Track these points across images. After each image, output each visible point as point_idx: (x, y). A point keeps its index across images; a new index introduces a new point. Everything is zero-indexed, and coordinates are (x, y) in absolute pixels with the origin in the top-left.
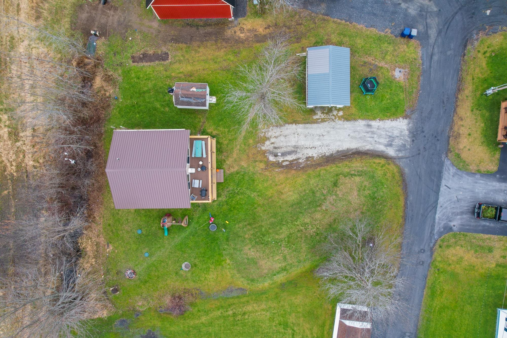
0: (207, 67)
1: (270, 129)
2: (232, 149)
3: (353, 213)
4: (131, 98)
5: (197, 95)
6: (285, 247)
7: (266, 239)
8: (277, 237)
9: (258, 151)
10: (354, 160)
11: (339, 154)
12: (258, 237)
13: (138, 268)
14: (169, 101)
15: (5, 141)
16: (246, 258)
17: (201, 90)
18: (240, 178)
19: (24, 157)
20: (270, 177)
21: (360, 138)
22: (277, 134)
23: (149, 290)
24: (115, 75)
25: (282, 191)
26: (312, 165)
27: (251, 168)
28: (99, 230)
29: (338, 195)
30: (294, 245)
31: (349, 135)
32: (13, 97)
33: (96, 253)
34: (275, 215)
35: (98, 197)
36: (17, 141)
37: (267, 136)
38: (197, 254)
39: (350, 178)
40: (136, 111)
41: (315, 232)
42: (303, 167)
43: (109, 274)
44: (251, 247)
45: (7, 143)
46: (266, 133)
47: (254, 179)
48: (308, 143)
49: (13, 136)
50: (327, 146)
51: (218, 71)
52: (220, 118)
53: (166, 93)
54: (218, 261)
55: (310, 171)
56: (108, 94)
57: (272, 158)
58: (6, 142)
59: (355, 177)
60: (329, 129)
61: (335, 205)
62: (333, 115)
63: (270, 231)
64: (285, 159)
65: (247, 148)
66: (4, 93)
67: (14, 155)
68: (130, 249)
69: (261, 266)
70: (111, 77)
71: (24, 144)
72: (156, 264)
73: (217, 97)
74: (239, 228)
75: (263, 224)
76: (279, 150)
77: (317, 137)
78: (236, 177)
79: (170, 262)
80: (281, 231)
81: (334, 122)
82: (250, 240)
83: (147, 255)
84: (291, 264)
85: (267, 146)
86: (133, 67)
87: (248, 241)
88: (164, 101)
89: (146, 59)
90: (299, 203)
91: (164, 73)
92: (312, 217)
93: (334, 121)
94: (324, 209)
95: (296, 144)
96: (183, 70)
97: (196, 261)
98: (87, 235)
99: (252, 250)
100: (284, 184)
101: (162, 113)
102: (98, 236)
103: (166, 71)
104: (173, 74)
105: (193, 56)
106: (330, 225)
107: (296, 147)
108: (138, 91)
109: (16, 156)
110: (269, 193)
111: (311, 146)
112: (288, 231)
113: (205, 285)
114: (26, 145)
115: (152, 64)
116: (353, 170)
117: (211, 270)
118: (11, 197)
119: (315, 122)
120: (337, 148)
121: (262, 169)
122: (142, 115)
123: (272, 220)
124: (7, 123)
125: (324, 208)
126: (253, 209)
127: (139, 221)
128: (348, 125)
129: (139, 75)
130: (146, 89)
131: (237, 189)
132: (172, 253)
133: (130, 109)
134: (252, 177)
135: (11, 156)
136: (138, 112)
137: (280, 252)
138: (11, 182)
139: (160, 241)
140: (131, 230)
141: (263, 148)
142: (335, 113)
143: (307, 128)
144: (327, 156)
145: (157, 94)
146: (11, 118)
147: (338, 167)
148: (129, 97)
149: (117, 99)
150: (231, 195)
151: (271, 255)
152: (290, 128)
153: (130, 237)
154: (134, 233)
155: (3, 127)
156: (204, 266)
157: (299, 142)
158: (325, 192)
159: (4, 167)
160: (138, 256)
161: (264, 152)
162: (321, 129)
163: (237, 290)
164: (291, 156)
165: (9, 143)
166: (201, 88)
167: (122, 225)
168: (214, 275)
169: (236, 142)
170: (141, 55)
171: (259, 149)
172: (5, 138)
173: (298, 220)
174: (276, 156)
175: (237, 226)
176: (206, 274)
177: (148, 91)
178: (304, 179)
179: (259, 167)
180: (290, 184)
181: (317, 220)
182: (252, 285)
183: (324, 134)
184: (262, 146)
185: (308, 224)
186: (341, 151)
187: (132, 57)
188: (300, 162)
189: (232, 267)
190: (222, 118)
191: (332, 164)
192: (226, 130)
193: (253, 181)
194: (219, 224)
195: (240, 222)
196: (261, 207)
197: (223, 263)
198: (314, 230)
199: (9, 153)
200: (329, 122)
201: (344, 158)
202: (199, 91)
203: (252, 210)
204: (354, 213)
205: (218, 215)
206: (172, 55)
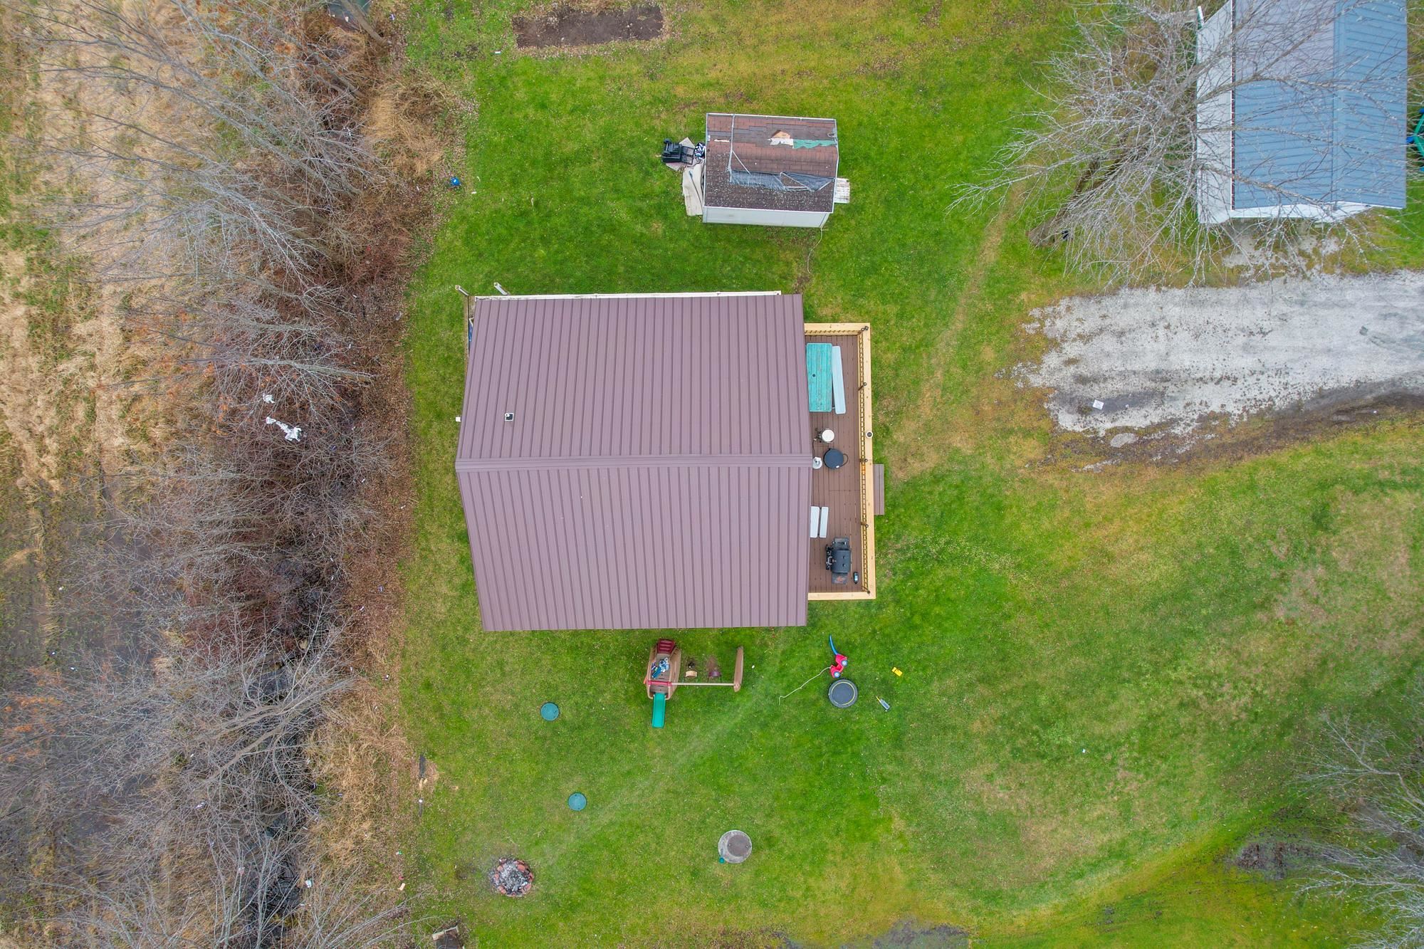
0: (813, 64)
1: (1062, 308)
2: (917, 382)
3: (1393, 633)
4: (514, 182)
5: (798, 161)
6: (1130, 769)
7: (1054, 736)
8: (1098, 728)
9: (1017, 392)
10: (1385, 426)
11: (1323, 402)
12: (1023, 731)
13: (543, 854)
14: (667, 193)
15: (14, 356)
16: (975, 814)
17: (814, 143)
18: (946, 500)
19: (92, 415)
20: (1061, 493)
21: (1407, 341)
22: (1089, 326)
23: (584, 938)
24: (452, 94)
25: (1110, 549)
26: (1223, 445)
27: (989, 459)
28: (386, 704)
29: (1336, 562)
30: (1164, 758)
31: (1363, 331)
32: (46, 183)
33: (378, 798)
34: (1087, 643)
35: (384, 574)
36: (61, 356)
37: (1050, 335)
38: (776, 798)
39: (1375, 497)
40: (536, 234)
41: (1246, 710)
42: (1189, 456)
43: (428, 878)
44: (997, 770)
45: (24, 364)
46: (1048, 323)
47: (1000, 502)
48: (1206, 362)
49: (49, 335)
50: (1278, 372)
51: (855, 80)
52: (865, 260)
53: (654, 165)
54: (858, 824)
55: (1216, 472)
56: (421, 168)
57: (1068, 421)
58: (19, 359)
59: (1397, 494)
60: (1285, 309)
61: (1323, 600)
62: (1302, 253)
63: (1071, 706)
64: (1120, 423)
65: (973, 379)
66: (11, 166)
67: (53, 412)
68: (510, 781)
69: (1035, 842)
70: (436, 101)
71: (93, 367)
72: (613, 838)
73: (852, 181)
74: (942, 694)
75: (1040, 678)
76: (1096, 387)
77: (1241, 340)
78: (930, 493)
79: (669, 831)
80: (1114, 706)
81: (1306, 282)
82: (991, 740)
83: (578, 802)
84: (1144, 834)
85: (1051, 373)
86: (521, 63)
87: (983, 748)
88: (646, 196)
89: (573, 31)
90: (1181, 595)
91: (646, 84)
92: (1237, 652)
93: (1304, 277)
94: (1282, 619)
95: (1163, 366)
96: (720, 75)
97: (775, 827)
98: (338, 727)
99: (999, 780)
100: (1117, 521)
101: (638, 241)
102: (384, 728)
103: (652, 77)
104: (680, 91)
105: (757, 21)
106: (1304, 683)
107: (1161, 376)
108: (540, 154)
109: (59, 412)
110: (1060, 557)
111: (1217, 375)
112: (1142, 707)
113: (805, 918)
114: (100, 370)
115: (595, 50)
116: (1383, 467)
117: (830, 857)
118: (41, 575)
119: (1235, 279)
120: (1317, 379)
121: (1031, 462)
122: (557, 252)
123: (1078, 661)
124: (26, 284)
125: (1280, 614)
126: (996, 619)
127: (549, 671)
128: (1357, 291)
129: (547, 93)
130: (571, 147)
131: (934, 541)
132: (676, 793)
133: (509, 228)
134: (992, 496)
135: (40, 413)
136: (542, 238)
137: (1109, 789)
138: (40, 516)
139: (632, 746)
140: (517, 706)
141: (1036, 381)
142: (1308, 245)
143: (1202, 303)
144: (1278, 413)
145: (616, 167)
146: (38, 265)
147: (1323, 454)
148: (506, 179)
149: (457, 184)
150: (912, 565)
151: (1076, 801)
152: (1137, 305)
153: (509, 735)
154: (526, 716)
155: (7, 301)
156: (804, 846)
157: (1172, 358)
158: (1281, 551)
159: (12, 458)
160: (541, 809)
161: (1039, 397)
162: (1254, 308)
163: (928, 933)
164: (1143, 412)
165: (33, 362)
166: (810, 136)
167: (479, 685)
168: (840, 876)
169: (929, 357)
170: (552, 14)
171: (1020, 385)
172: (17, 345)
173: (1181, 661)
174: (1084, 410)
175: (935, 687)
176: (811, 874)
177: (583, 156)
178: (1194, 501)
179: (1021, 456)
180: (1139, 521)
181: (1256, 663)
182: (991, 913)
183: (1266, 325)
184: (1033, 372)
185: (1220, 676)
186: (1332, 392)
187: (515, 23)
188: (1176, 437)
189: (911, 845)
190: (873, 263)
191: (1297, 445)
192: (893, 309)
193: (999, 509)
194: (863, 681)
195: (945, 670)
196: (1032, 612)
197: (879, 830)
198: (1245, 700)
199: (30, 403)
200: (1285, 282)
201: (1343, 418)
202: (807, 146)
203: (995, 624)
204: (1398, 635)
205: (863, 645)
206: (675, 18)
